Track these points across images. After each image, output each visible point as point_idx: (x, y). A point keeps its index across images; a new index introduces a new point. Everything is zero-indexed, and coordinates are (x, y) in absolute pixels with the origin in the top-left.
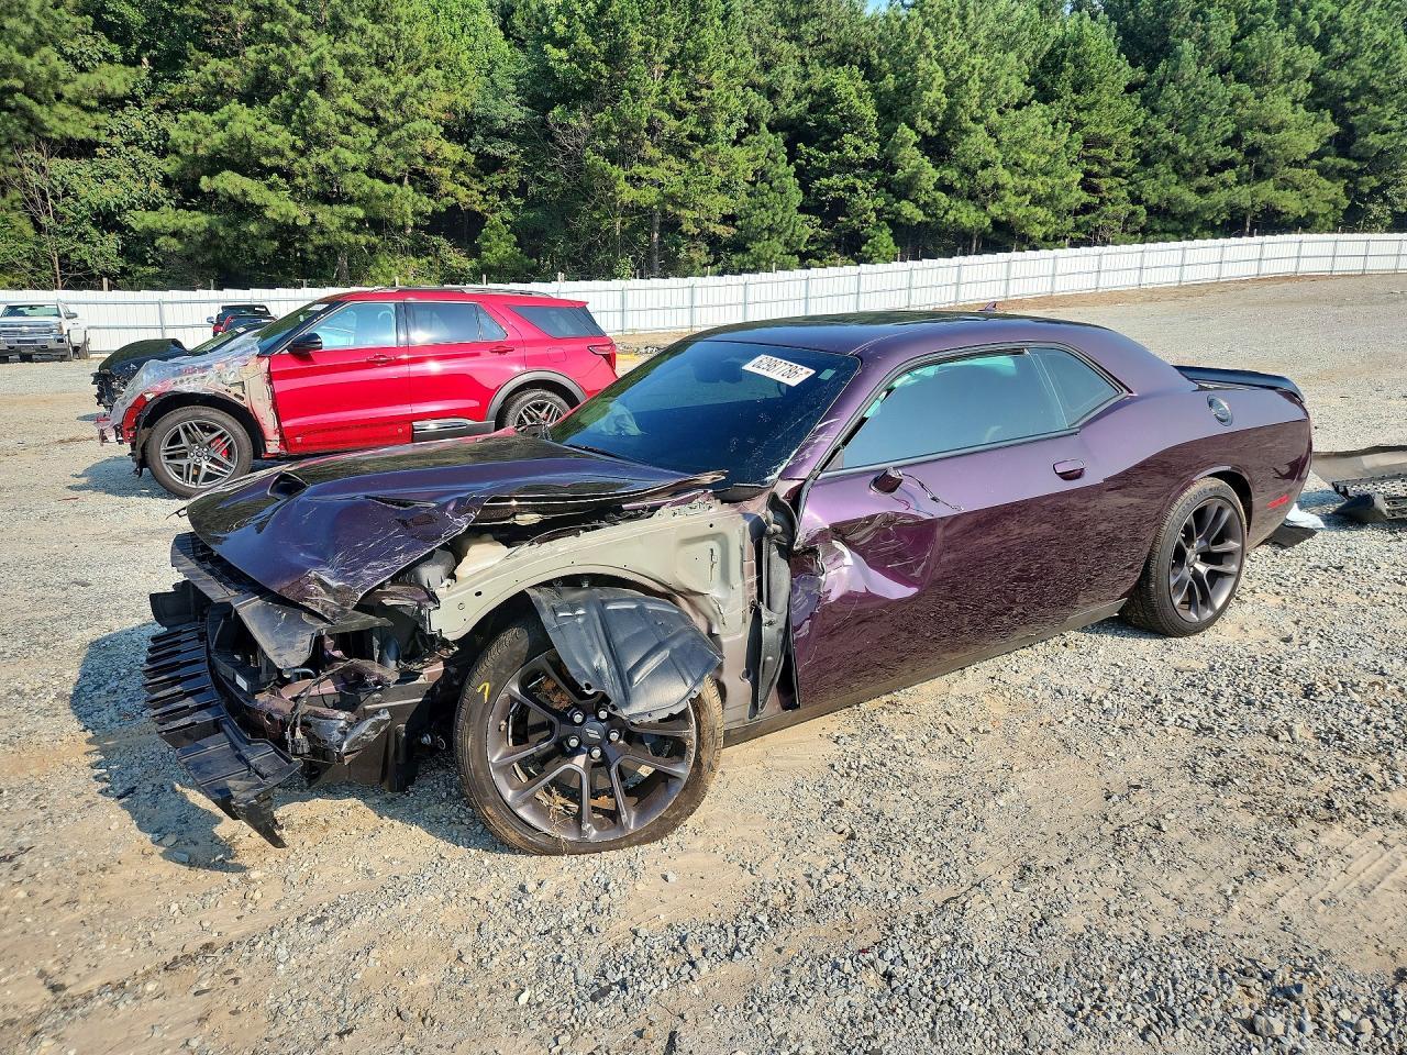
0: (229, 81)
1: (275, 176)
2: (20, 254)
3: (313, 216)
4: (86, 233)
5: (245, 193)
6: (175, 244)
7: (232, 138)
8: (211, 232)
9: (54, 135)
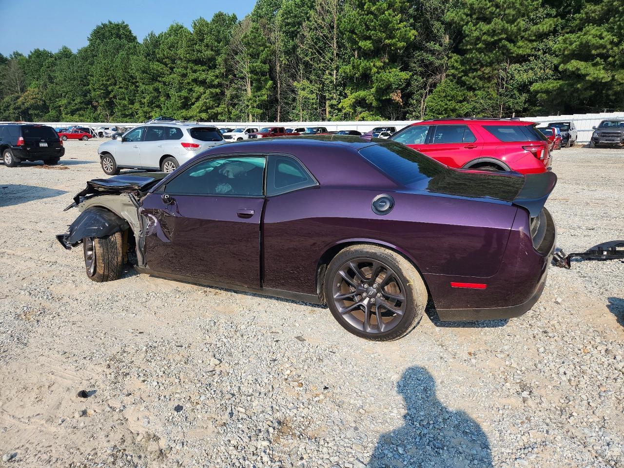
0: (593, 15)
1: (598, 58)
2: (489, 105)
3: (613, 76)
4: (515, 94)
5: (578, 69)
6: (544, 96)
7: (581, 43)
8: (560, 89)
9: (514, 55)
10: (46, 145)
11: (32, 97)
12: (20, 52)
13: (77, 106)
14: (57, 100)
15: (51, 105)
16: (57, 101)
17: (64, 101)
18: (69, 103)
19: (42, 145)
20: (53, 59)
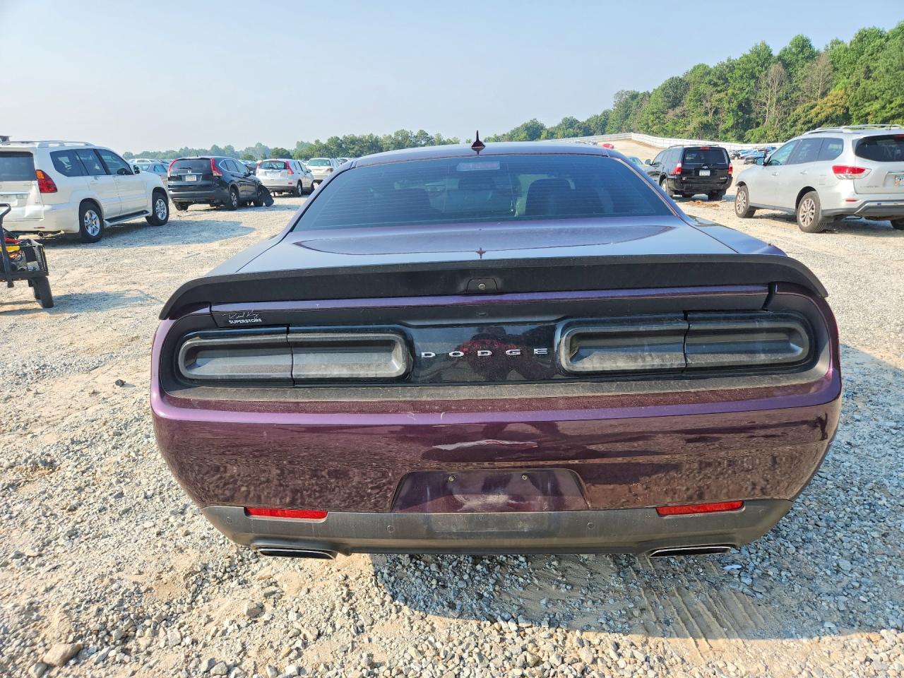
10: (707, 173)
11: (831, 103)
12: (840, 39)
13: (893, 111)
14: (867, 104)
15: (855, 113)
16: (865, 106)
17: (876, 105)
18: (884, 107)
19: (702, 173)
20: (883, 40)
